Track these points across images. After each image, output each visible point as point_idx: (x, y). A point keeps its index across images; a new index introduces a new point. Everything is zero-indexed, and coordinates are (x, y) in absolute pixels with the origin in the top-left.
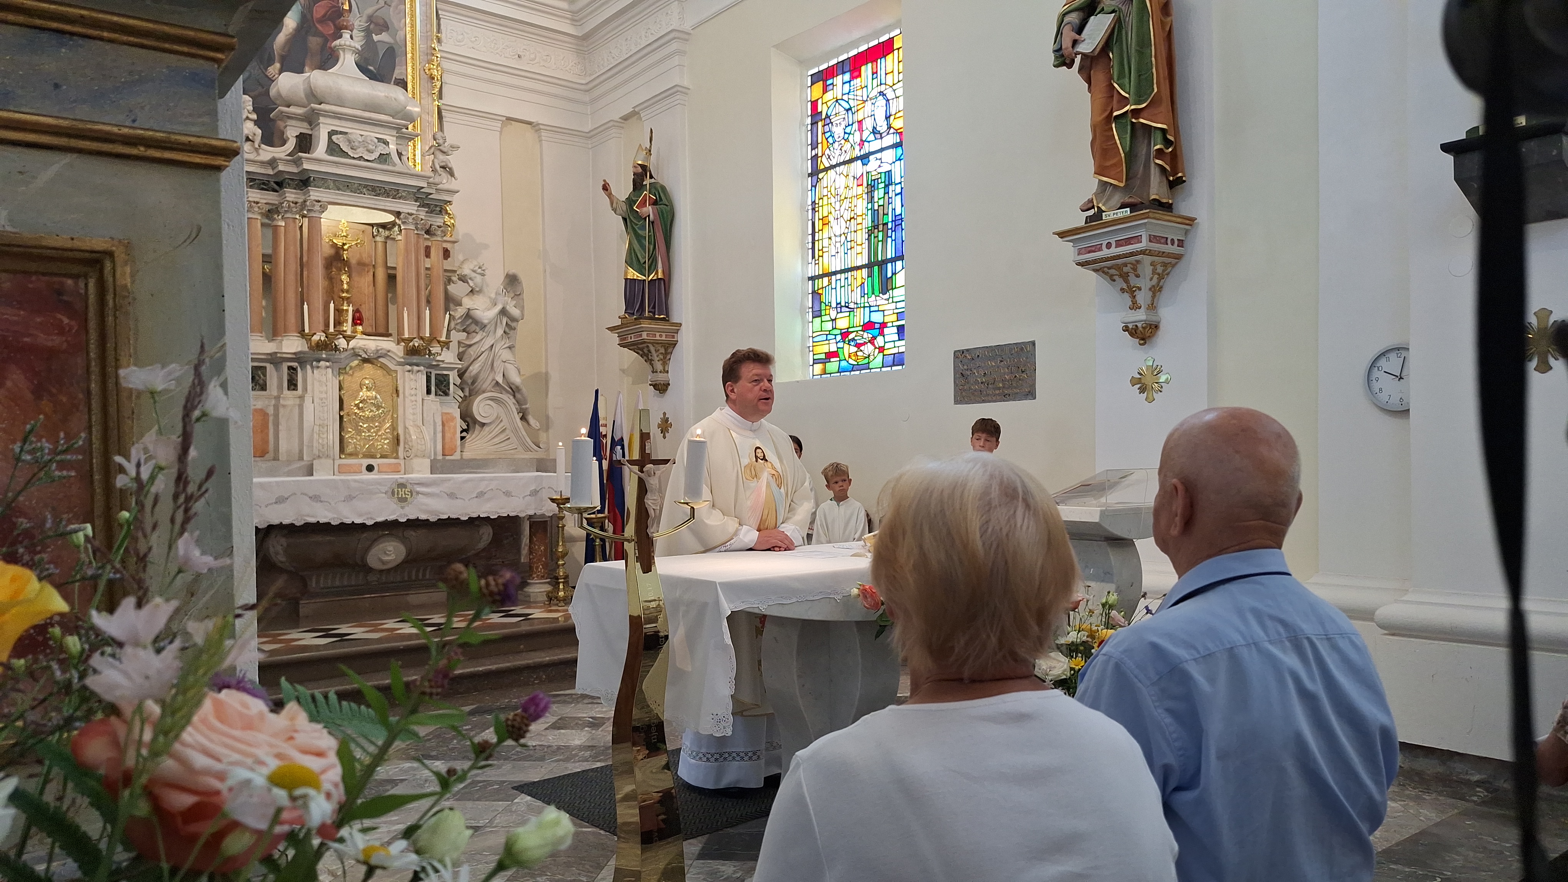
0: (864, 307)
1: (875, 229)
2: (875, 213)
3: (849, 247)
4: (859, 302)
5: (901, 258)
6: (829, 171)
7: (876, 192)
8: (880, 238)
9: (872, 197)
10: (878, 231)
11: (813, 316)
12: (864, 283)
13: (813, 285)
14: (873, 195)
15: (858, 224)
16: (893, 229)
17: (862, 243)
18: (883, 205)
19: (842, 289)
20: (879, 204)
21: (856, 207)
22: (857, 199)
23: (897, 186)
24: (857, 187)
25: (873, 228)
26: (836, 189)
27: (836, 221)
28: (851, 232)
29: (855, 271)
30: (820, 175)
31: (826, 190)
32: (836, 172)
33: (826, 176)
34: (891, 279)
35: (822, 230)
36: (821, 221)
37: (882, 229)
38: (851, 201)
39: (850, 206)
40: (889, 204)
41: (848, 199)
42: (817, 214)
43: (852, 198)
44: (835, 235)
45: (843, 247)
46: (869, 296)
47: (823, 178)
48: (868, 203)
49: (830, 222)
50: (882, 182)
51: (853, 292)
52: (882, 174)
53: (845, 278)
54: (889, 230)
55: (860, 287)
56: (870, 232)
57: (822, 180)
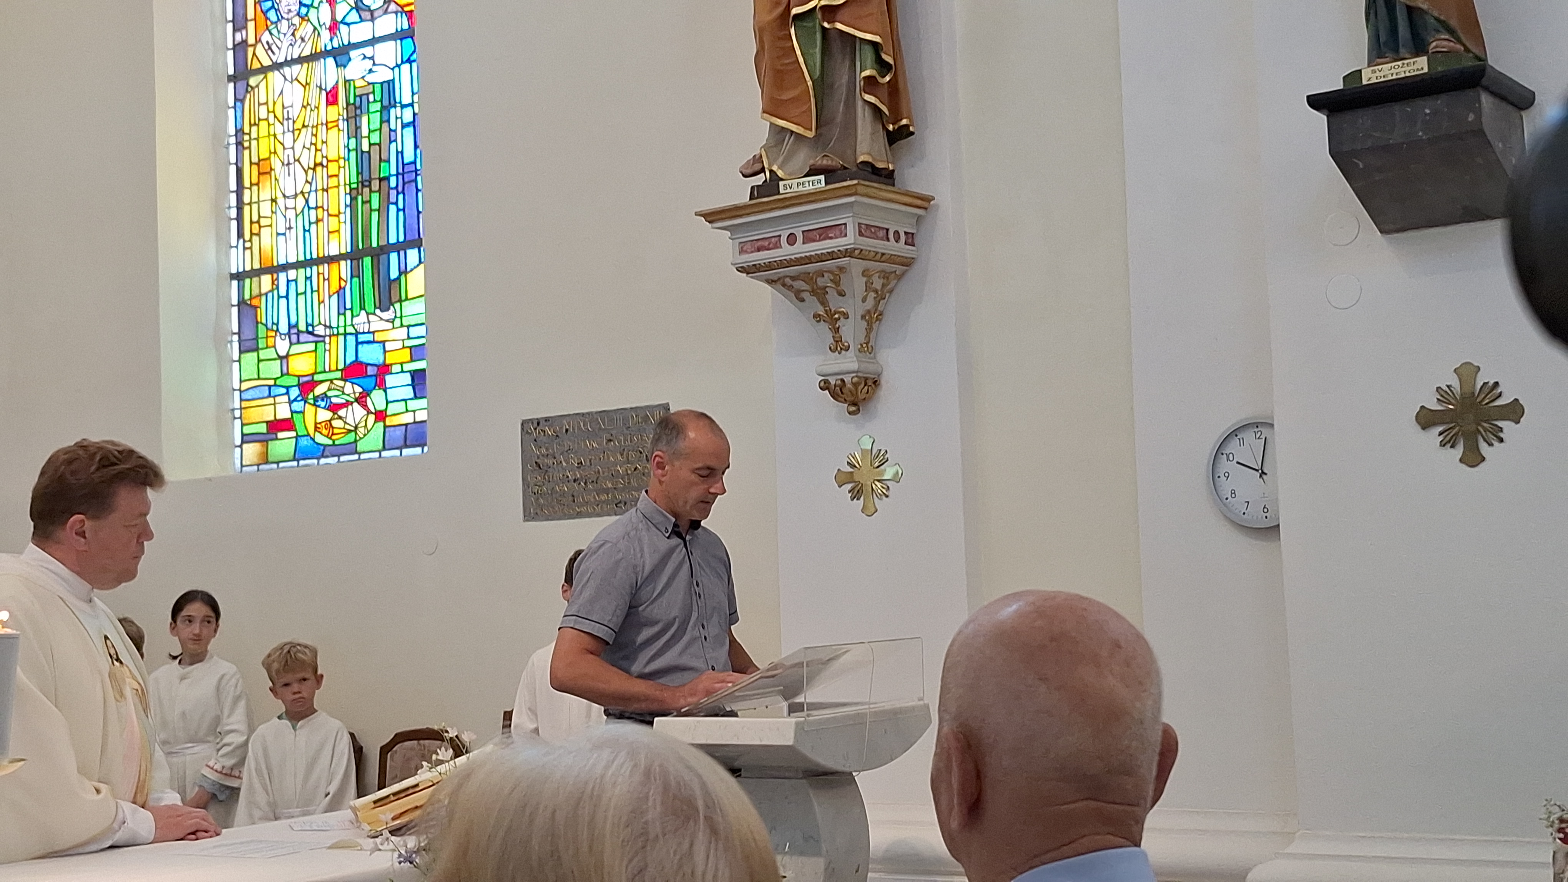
1: (363, 186)
2: (364, 158)
3: (313, 219)
5: (417, 243)
6: (270, 75)
9: (358, 128)
10: (371, 191)
11: (242, 349)
12: (344, 288)
13: (241, 290)
14: (358, 124)
15: (329, 177)
16: (400, 189)
17: (339, 213)
18: (379, 145)
19: (301, 298)
20: (372, 142)
21: (324, 145)
22: (327, 129)
23: (405, 110)
24: (327, 106)
25: (360, 185)
26: (284, 107)
27: (286, 168)
28: (316, 191)
29: (326, 265)
30: (253, 81)
31: (263, 109)
32: (284, 77)
33: (264, 83)
34: (398, 281)
35: (258, 184)
36: (255, 167)
37: (377, 188)
38: (314, 133)
39: (314, 142)
40: (391, 142)
41: (310, 129)
42: (246, 152)
43: (317, 127)
44: (284, 196)
45: (300, 217)
46: (355, 314)
47: (257, 86)
48: (349, 138)
49: (274, 170)
50: (375, 101)
51: (322, 305)
52: (376, 85)
53: (306, 278)
54: (391, 191)
55: (336, 295)
56: (354, 193)
57: (256, 90)
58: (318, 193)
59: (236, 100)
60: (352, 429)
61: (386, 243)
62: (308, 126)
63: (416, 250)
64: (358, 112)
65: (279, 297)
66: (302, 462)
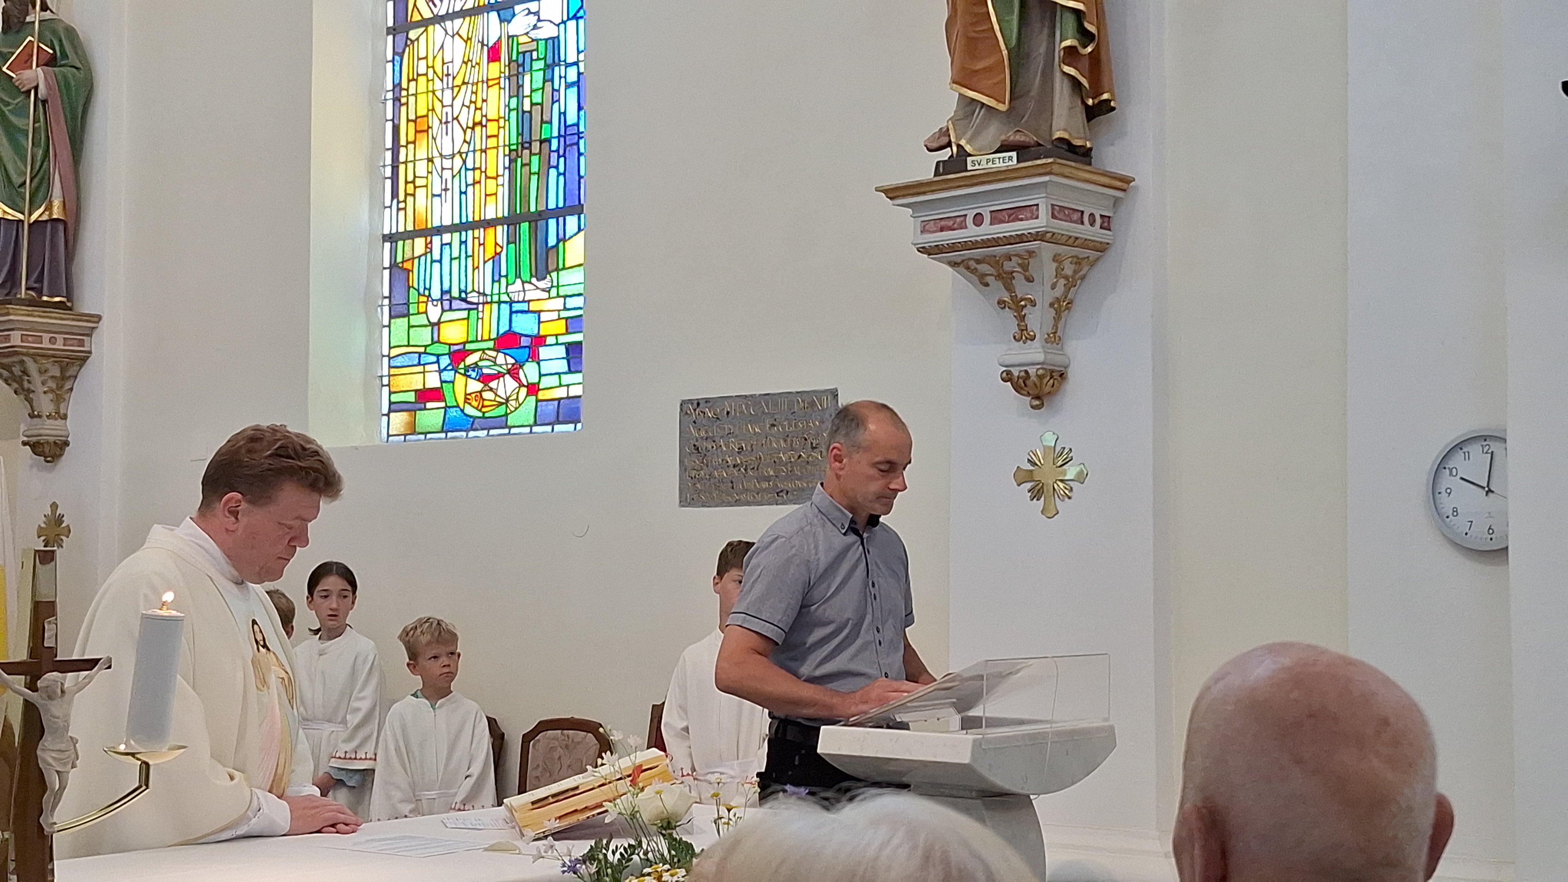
0: (500, 303)
1: (523, 148)
2: (524, 117)
3: (470, 181)
4: (488, 292)
5: (577, 209)
6: (431, 28)
7: (527, 78)
8: (535, 168)
9: (520, 87)
10: (531, 154)
11: (392, 314)
12: (499, 254)
13: (393, 253)
14: (520, 83)
15: (488, 137)
16: (561, 152)
17: (498, 176)
18: (541, 104)
19: (455, 263)
20: (534, 101)
21: (485, 103)
22: (488, 87)
23: (568, 69)
24: (488, 63)
25: (520, 146)
26: (443, 64)
27: (444, 126)
28: (474, 151)
29: (482, 230)
30: (413, 34)
31: (423, 63)
32: (446, 31)
33: (423, 37)
34: (555, 250)
35: (414, 142)
36: (412, 124)
37: (537, 151)
38: (474, 90)
39: (473, 99)
40: (553, 103)
41: (470, 86)
42: (404, 109)
43: (477, 83)
44: (441, 155)
45: (457, 179)
46: (510, 282)
47: (417, 39)
48: (510, 97)
49: (432, 128)
50: (538, 59)
51: (476, 271)
52: (540, 42)
53: (461, 242)
54: (552, 154)
55: (491, 261)
56: (515, 153)
57: (416, 43)
58: (476, 154)
59: (394, 53)
60: (504, 401)
61: (544, 208)
62: (468, 83)
63: (576, 216)
64: (521, 69)
65: (432, 261)
66: (450, 434)
